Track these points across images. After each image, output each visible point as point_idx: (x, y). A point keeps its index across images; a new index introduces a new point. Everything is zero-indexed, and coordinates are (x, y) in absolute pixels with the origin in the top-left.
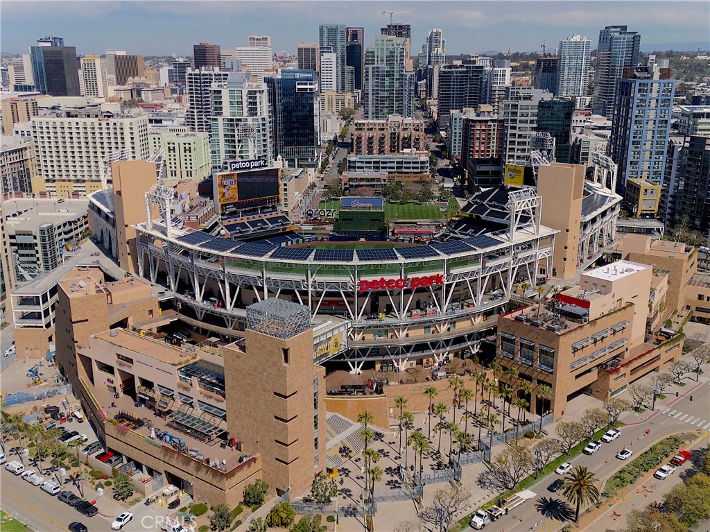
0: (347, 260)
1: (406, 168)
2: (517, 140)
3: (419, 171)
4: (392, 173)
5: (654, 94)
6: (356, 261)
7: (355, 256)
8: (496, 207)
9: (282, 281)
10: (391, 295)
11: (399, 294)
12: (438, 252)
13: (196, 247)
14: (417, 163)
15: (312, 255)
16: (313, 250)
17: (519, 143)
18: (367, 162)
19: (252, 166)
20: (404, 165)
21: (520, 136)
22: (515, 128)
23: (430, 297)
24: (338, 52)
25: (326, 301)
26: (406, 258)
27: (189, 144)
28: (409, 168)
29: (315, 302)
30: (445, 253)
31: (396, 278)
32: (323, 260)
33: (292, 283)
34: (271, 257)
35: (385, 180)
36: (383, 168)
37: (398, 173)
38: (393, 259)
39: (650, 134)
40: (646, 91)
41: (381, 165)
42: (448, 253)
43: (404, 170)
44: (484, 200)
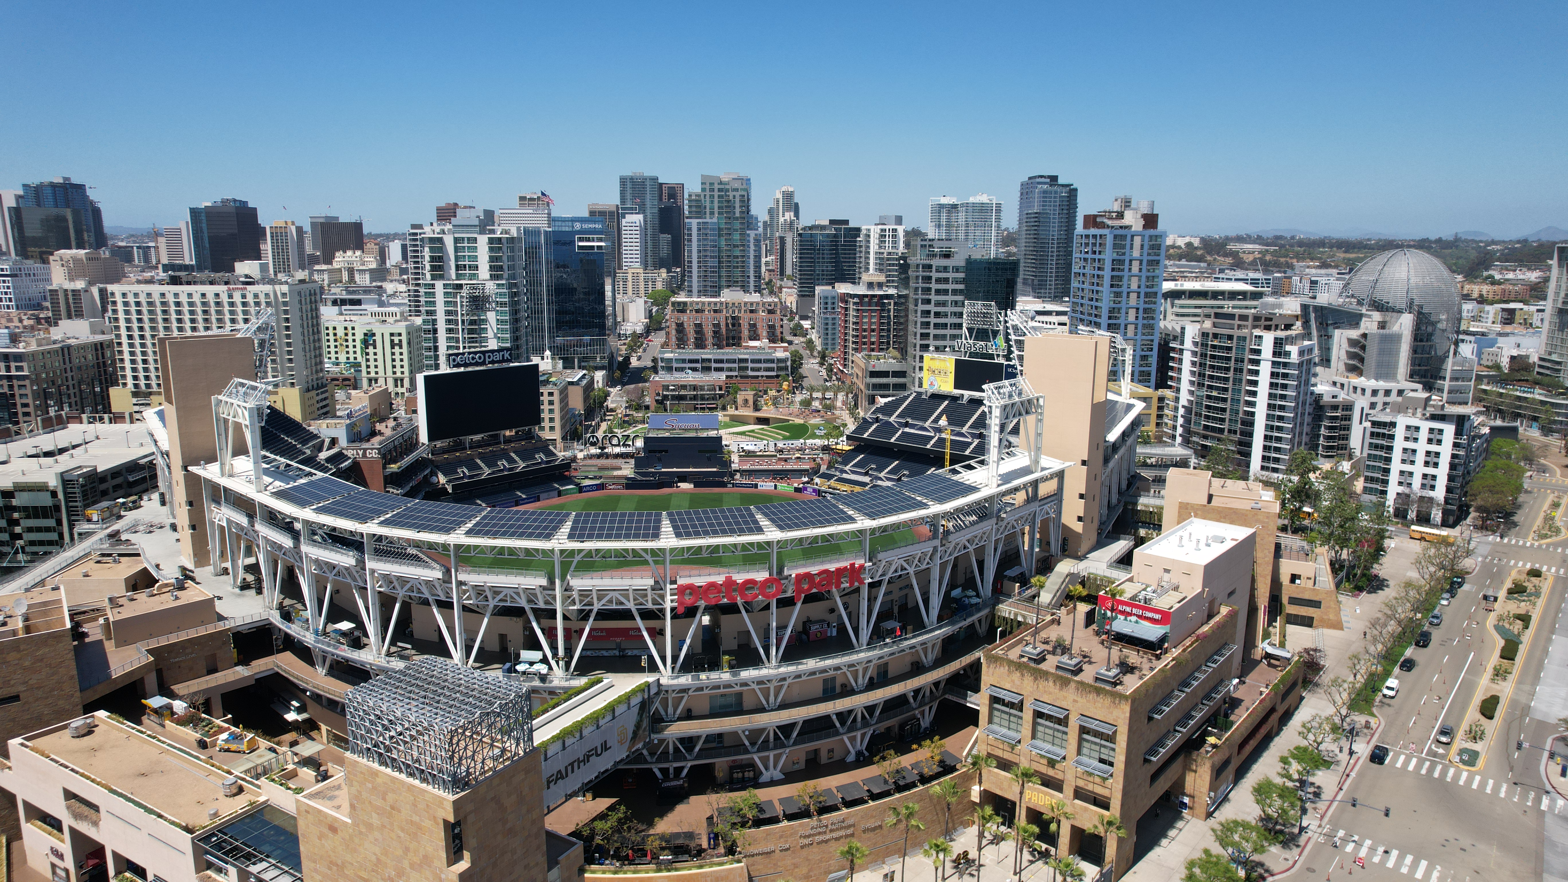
0: (645, 537)
1: (753, 369)
2: (933, 320)
3: (774, 374)
4: (731, 377)
5: (1136, 253)
6: (668, 540)
7: (666, 527)
8: (912, 426)
9: (496, 590)
10: (747, 611)
11: (767, 607)
12: (850, 513)
13: (307, 514)
14: (772, 361)
15: (566, 528)
16: (568, 515)
17: (936, 326)
18: (691, 361)
19: (487, 360)
20: (750, 365)
21: (937, 314)
22: (928, 302)
23: (832, 611)
24: (648, 212)
25: (602, 630)
26: (781, 528)
27: (400, 335)
28: (759, 370)
29: (571, 636)
30: (866, 514)
31: (761, 576)
32: (590, 537)
33: (518, 594)
34: (469, 533)
35: (720, 389)
36: (717, 369)
37: (742, 377)
38: (751, 531)
39: (1132, 314)
40: (1124, 247)
41: (714, 365)
42: (872, 516)
43: (750, 373)
44: (891, 415)
